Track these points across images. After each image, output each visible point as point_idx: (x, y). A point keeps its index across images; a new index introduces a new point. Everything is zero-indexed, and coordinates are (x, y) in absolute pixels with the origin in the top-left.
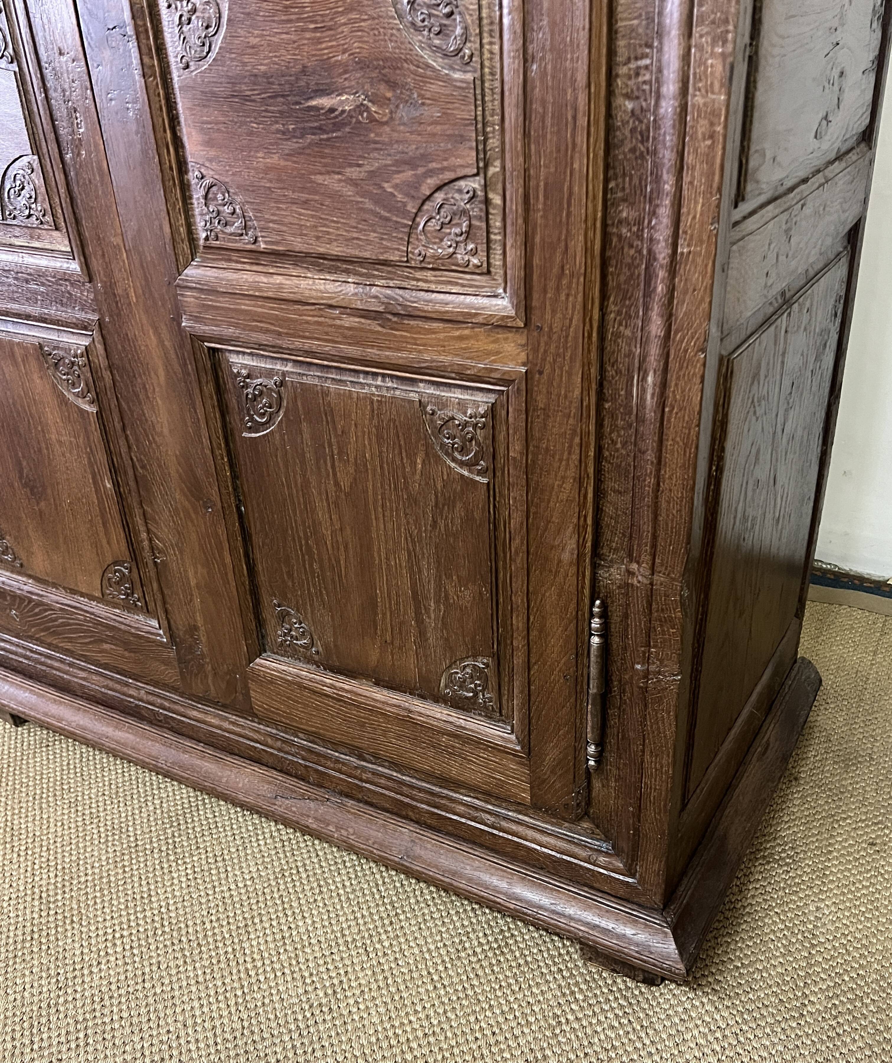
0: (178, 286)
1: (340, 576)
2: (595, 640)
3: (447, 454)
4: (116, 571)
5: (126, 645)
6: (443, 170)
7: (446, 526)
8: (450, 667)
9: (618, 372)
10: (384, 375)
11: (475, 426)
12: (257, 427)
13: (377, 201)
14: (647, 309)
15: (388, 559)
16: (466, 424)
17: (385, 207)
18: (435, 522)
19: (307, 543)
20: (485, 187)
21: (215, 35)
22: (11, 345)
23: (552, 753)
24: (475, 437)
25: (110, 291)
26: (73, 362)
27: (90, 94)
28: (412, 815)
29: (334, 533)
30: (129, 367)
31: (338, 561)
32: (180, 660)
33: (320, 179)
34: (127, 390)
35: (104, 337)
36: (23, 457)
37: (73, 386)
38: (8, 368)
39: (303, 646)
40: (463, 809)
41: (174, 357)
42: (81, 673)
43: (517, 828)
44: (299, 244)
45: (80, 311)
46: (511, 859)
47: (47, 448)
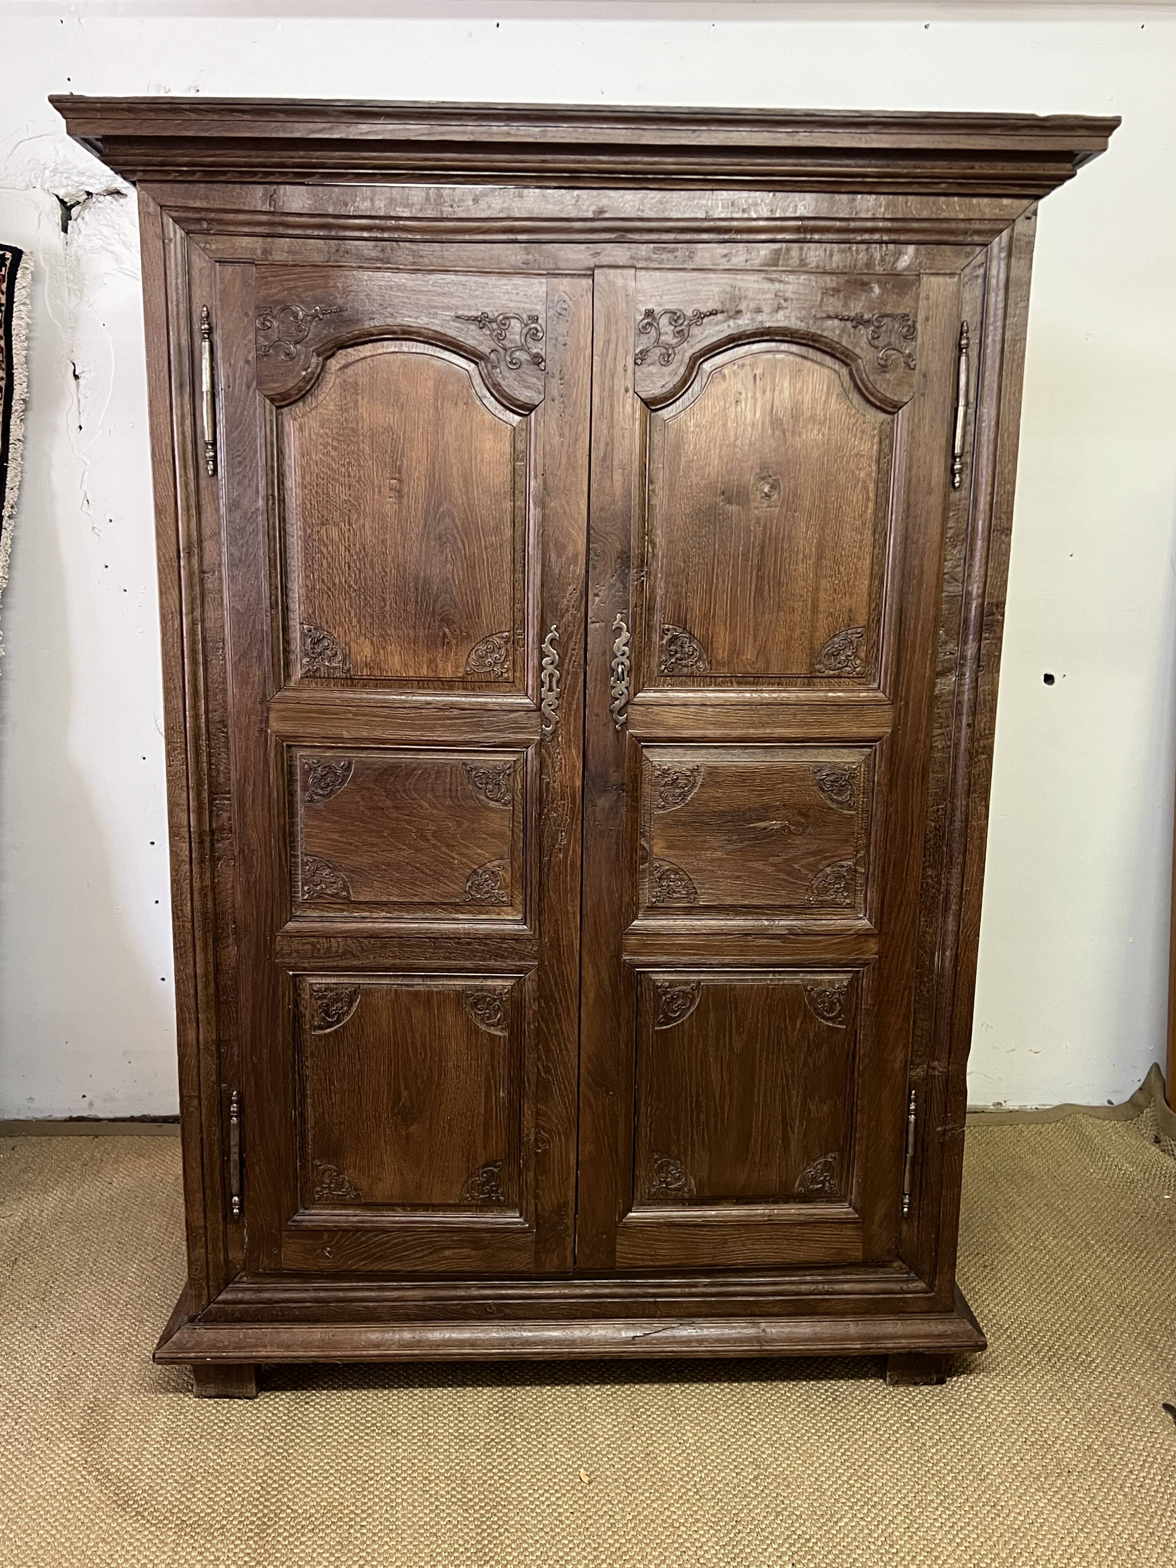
0: (627, 934)
1: (722, 1119)
2: (912, 1117)
3: (818, 1014)
4: (484, 1172)
5: (476, 1244)
6: (833, 857)
7: (814, 1064)
8: (805, 1169)
9: (925, 952)
10: (774, 972)
11: (840, 993)
12: (669, 1020)
13: (789, 874)
14: (945, 917)
15: (765, 1096)
16: (833, 994)
17: (793, 877)
18: (806, 1061)
19: (697, 1100)
20: (855, 865)
21: (689, 791)
22: (430, 993)
23: (880, 1211)
24: (839, 1000)
25: (556, 944)
26: (495, 1000)
27: (579, 822)
28: (756, 1310)
29: (722, 1087)
30: (557, 996)
31: (722, 1108)
32: (537, 1242)
33: (750, 864)
34: (550, 1013)
35: (539, 977)
36: (405, 1088)
37: (489, 1018)
38: (418, 1013)
39: (676, 1189)
40: (803, 1287)
41: (607, 982)
42: (395, 1294)
43: (846, 1287)
44: (729, 901)
45: (520, 960)
46: (843, 1314)
47: (440, 1075)
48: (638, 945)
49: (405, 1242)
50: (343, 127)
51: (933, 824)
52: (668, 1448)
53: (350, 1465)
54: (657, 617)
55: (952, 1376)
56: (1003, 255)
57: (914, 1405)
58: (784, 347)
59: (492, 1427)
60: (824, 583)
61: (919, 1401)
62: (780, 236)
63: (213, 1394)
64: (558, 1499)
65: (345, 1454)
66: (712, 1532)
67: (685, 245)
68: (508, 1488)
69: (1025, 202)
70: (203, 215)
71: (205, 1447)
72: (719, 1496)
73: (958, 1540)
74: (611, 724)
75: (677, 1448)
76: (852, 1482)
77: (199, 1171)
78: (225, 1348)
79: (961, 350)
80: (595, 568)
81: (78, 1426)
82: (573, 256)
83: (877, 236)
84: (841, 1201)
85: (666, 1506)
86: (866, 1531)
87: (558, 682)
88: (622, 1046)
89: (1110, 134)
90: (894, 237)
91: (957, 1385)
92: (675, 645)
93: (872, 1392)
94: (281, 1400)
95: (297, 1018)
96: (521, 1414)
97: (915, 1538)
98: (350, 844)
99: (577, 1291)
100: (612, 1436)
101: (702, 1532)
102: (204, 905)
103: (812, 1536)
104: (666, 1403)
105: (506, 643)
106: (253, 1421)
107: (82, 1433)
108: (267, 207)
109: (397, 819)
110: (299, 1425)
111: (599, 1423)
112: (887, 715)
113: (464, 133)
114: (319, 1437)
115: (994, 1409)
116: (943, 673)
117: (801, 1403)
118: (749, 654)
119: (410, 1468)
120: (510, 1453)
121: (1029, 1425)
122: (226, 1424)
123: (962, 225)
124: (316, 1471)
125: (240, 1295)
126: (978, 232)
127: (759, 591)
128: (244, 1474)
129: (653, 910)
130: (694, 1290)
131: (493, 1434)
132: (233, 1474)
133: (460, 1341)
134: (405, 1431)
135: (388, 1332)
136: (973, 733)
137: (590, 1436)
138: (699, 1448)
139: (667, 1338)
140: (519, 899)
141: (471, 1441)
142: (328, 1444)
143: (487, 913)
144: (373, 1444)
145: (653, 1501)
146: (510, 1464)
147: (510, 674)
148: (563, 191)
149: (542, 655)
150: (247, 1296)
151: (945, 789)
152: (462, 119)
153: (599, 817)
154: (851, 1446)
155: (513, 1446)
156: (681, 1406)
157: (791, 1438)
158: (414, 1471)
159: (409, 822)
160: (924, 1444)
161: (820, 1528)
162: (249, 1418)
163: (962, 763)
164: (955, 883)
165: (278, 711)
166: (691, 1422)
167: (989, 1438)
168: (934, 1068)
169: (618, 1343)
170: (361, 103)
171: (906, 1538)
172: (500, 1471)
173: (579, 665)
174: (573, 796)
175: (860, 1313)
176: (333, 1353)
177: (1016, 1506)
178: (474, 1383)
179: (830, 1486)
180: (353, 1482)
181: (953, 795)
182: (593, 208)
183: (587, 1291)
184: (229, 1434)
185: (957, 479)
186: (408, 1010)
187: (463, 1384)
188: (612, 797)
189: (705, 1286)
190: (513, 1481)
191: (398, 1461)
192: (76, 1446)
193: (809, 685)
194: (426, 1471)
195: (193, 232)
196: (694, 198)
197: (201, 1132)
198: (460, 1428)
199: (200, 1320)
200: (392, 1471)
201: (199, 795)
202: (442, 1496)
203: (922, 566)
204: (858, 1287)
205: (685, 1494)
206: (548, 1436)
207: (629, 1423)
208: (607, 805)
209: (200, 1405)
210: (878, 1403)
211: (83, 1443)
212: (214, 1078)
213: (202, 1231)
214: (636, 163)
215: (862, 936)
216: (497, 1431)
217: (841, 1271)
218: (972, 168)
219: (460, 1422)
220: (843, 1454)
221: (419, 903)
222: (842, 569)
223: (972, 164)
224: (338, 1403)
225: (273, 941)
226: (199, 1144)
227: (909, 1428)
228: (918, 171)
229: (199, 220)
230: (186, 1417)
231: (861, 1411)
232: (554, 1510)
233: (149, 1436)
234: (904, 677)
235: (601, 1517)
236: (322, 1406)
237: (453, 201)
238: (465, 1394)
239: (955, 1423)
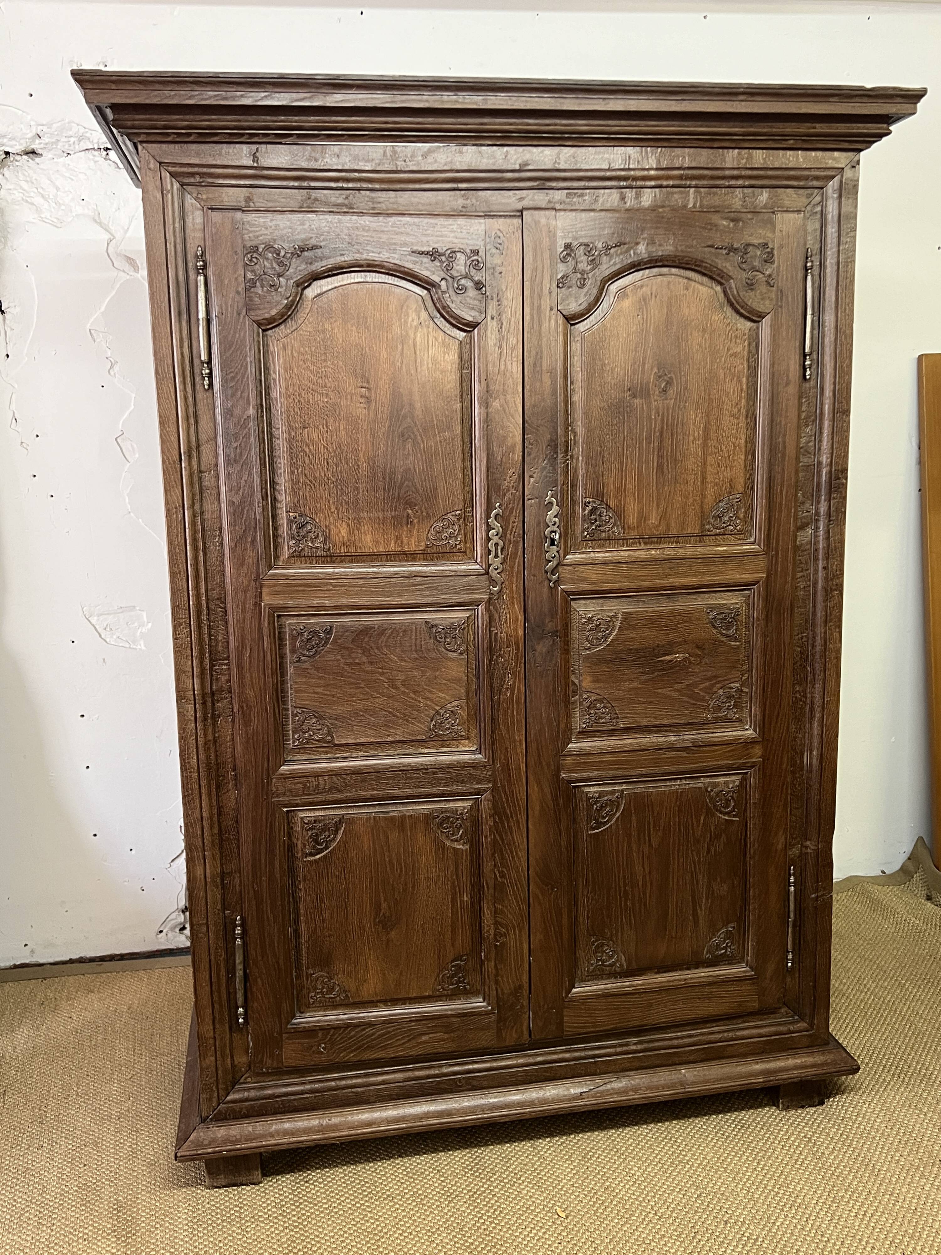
1: (645, 903)
2: (792, 888)
3: (717, 810)
4: (453, 966)
5: (448, 1028)
6: (724, 681)
7: (715, 850)
8: (711, 939)
9: (797, 753)
10: (680, 779)
11: (733, 792)
12: (599, 825)
13: (690, 697)
14: (811, 724)
15: (678, 882)
16: (728, 792)
17: (693, 699)
18: (709, 850)
19: (625, 889)
20: (741, 685)
21: (610, 634)
22: (403, 818)
23: (771, 968)
24: (732, 797)
25: (506, 768)
26: (457, 819)
27: (523, 665)
28: (676, 1060)
29: (644, 877)
30: (508, 812)
31: (645, 894)
32: (499, 1021)
33: (659, 691)
34: (503, 824)
35: (494, 797)
36: (385, 900)
37: (453, 835)
38: (394, 836)
39: (608, 966)
40: (712, 1037)
41: (549, 796)
42: (380, 1078)
43: (745, 1033)
44: (644, 722)
45: (477, 784)
46: (744, 1055)
47: (413, 887)
48: (573, 764)
49: (389, 1032)
50: (321, 96)
51: (799, 649)
52: (621, 1181)
53: (360, 1228)
54: (580, 492)
55: (829, 1097)
56: (835, 196)
57: (807, 1124)
58: (674, 270)
59: (471, 1183)
60: (709, 458)
61: (809, 1120)
62: (665, 183)
63: (224, 1184)
64: (544, 1233)
65: (353, 1219)
66: (678, 1243)
67: (592, 191)
68: (500, 1230)
69: (850, 154)
70: (196, 170)
71: (229, 1229)
72: (674, 1215)
73: (873, 1224)
74: (546, 582)
75: (629, 1181)
76: (776, 1190)
77: (208, 989)
78: (237, 1142)
79: (807, 270)
80: (529, 455)
81: (109, 1226)
82: (503, 201)
83: (740, 182)
84: (739, 962)
85: (634, 1228)
86: (799, 1227)
87: (502, 550)
88: (564, 850)
89: (919, 101)
90: (753, 182)
91: (833, 1104)
92: (595, 514)
93: (770, 1117)
94: (283, 1182)
95: (291, 848)
96: (492, 1169)
97: (839, 1227)
98: (333, 696)
99: (531, 1060)
100: (573, 1177)
101: (670, 1245)
102: (208, 757)
103: (758, 1237)
104: (609, 1146)
105: (459, 519)
106: (264, 1202)
107: (115, 1231)
108: (249, 162)
109: (372, 672)
110: (305, 1201)
111: (559, 1169)
112: (762, 563)
113: (420, 101)
114: (326, 1209)
115: (869, 1119)
116: (802, 527)
117: (717, 1133)
118: (653, 519)
119: (412, 1224)
120: (493, 1202)
121: (899, 1128)
122: (241, 1208)
123: (806, 173)
124: (333, 1237)
125: (246, 1094)
126: (817, 178)
127: (660, 467)
128: (270, 1247)
129: (584, 734)
130: (625, 1048)
131: (473, 1188)
132: (261, 1248)
133: (438, 1112)
134: (399, 1195)
135: (377, 1111)
136: (827, 574)
137: (555, 1180)
138: (646, 1178)
139: (608, 1090)
140: (474, 732)
141: (457, 1196)
142: (336, 1213)
143: (448, 746)
144: (375, 1208)
145: (622, 1225)
146: (495, 1210)
147: (462, 545)
148: (495, 148)
149: (489, 528)
150: (253, 1094)
151: (807, 621)
152: (418, 90)
153: (539, 660)
154: (767, 1162)
155: (494, 1196)
156: (622, 1147)
157: (717, 1162)
158: (416, 1226)
159: (382, 674)
160: (823, 1153)
161: (763, 1229)
162: (260, 1200)
163: (820, 597)
164: (817, 696)
165: (269, 586)
166: (634, 1158)
167: (872, 1142)
168: (807, 847)
169: (569, 1100)
170: (337, 77)
171: (832, 1228)
172: (489, 1217)
173: (519, 534)
174: (517, 644)
175: (758, 1054)
176: (333, 1135)
177: (908, 1192)
178: (444, 1148)
179: (760, 1195)
180: (368, 1242)
181: (814, 625)
182: (520, 161)
183: (540, 1059)
184: (247, 1216)
185: (808, 372)
186: (385, 833)
187: (435, 1151)
188: (549, 642)
189: (635, 1044)
190: (503, 1224)
191: (400, 1220)
192: (113, 1242)
193: (700, 542)
194: (427, 1225)
195: (188, 184)
196: (600, 153)
197: (209, 954)
198: (445, 1187)
199: (211, 1120)
200: (398, 1229)
201: (201, 662)
202: (447, 1244)
203: (784, 443)
204: (755, 1031)
205: (646, 1216)
206: (520, 1184)
207: (583, 1165)
208: (544, 650)
209: (212, 1195)
210: (777, 1125)
211: (118, 1239)
212: (219, 907)
213: (211, 1041)
214: (556, 125)
215: (748, 743)
216: (476, 1185)
217: (740, 1021)
218: (815, 128)
219: (443, 1181)
220: (762, 1169)
221: (392, 742)
222: (723, 447)
223: (814, 125)
224: (333, 1179)
225: (269, 783)
226: (208, 966)
227: (808, 1142)
228: (774, 130)
229: (193, 175)
230: (204, 1207)
231: (766, 1133)
232: (544, 1243)
233: (176, 1226)
234: (774, 532)
235: (585, 1243)
236: (320, 1183)
237: (406, 156)
238: (439, 1159)
239: (842, 1134)
